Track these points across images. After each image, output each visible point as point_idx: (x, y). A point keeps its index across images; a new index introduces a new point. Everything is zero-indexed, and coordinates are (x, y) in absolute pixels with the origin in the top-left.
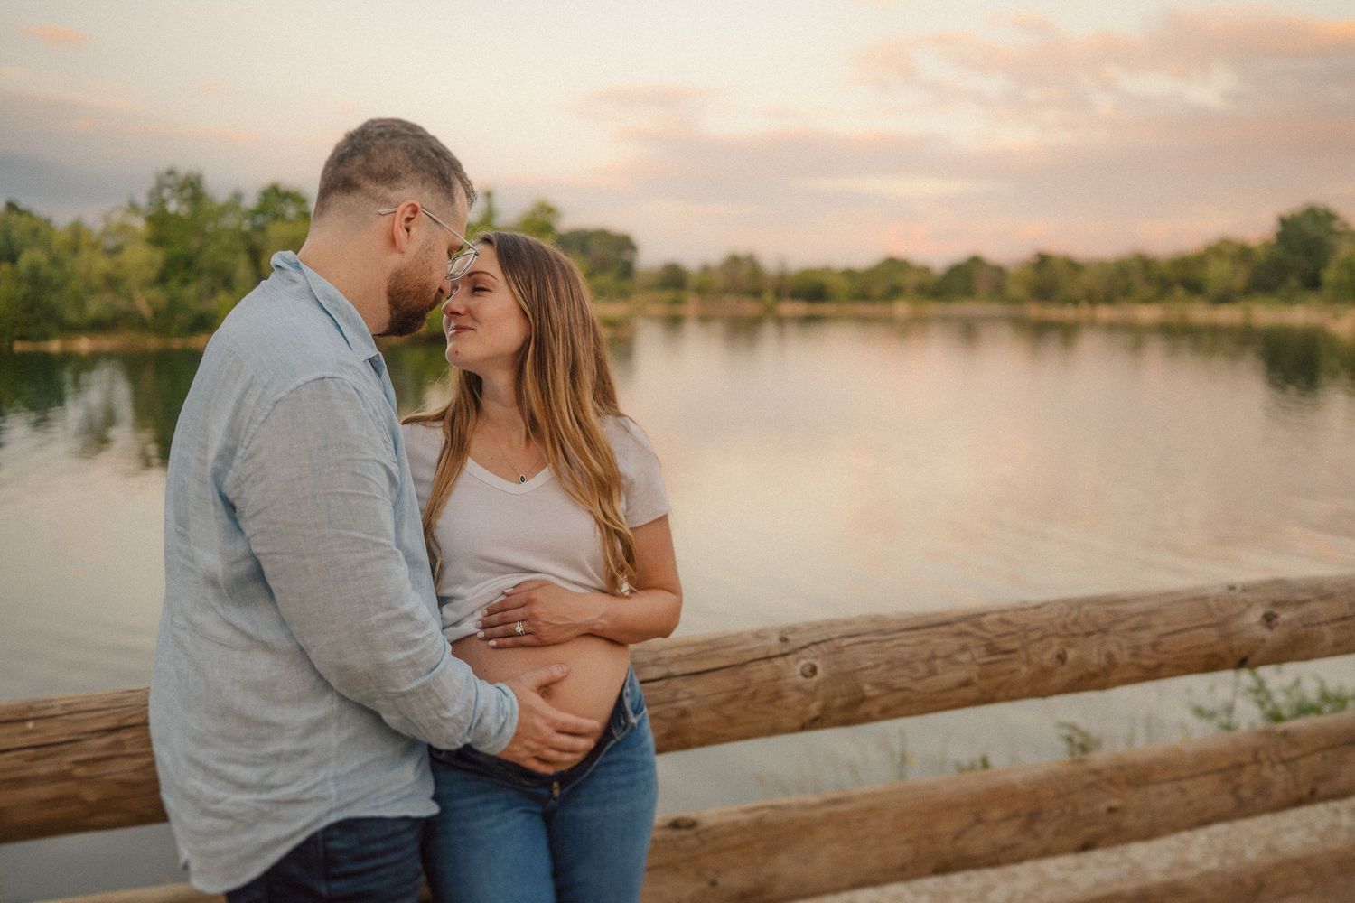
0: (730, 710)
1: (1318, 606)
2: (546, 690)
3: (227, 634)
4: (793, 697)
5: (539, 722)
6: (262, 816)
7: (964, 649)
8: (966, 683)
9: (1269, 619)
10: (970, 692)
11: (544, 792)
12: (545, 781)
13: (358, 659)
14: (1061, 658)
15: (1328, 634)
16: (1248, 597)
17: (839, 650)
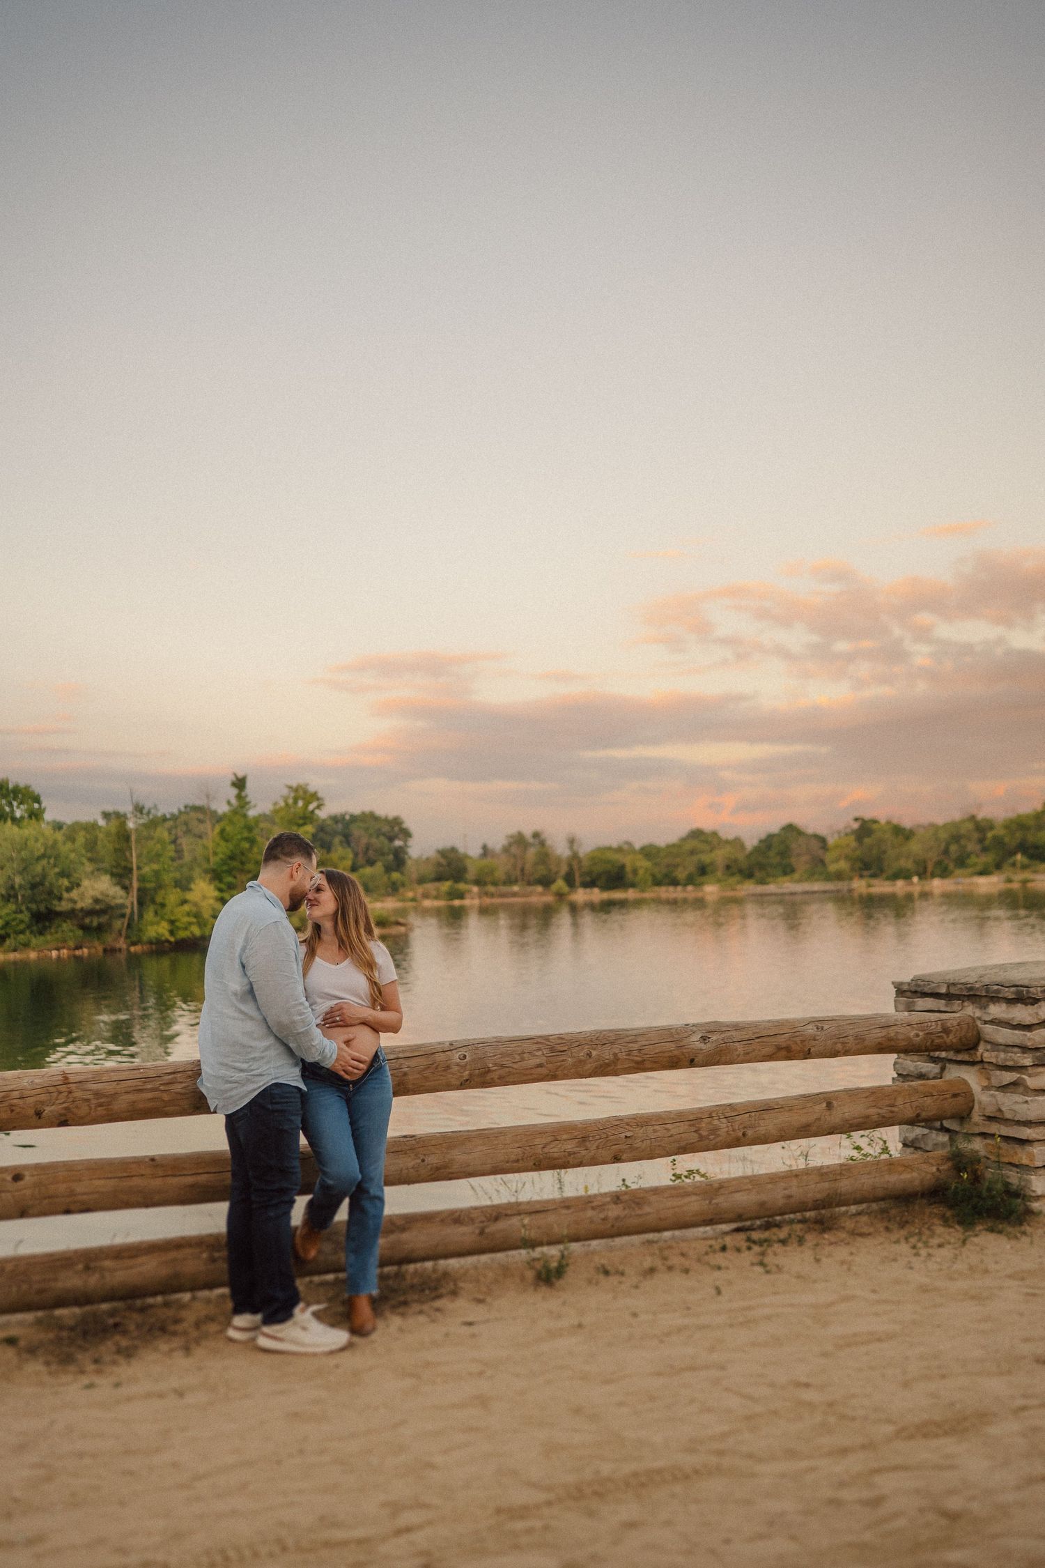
0: (426, 1073)
1: (734, 1033)
2: (347, 1042)
3: (236, 1015)
4: (456, 1069)
5: (345, 1054)
6: (249, 1081)
7: (539, 1049)
8: (540, 1065)
9: (704, 1039)
10: (543, 1071)
11: (346, 1088)
12: (347, 1083)
13: (285, 1019)
14: (589, 1055)
15: (740, 1048)
16: (695, 1029)
17: (477, 1049)
